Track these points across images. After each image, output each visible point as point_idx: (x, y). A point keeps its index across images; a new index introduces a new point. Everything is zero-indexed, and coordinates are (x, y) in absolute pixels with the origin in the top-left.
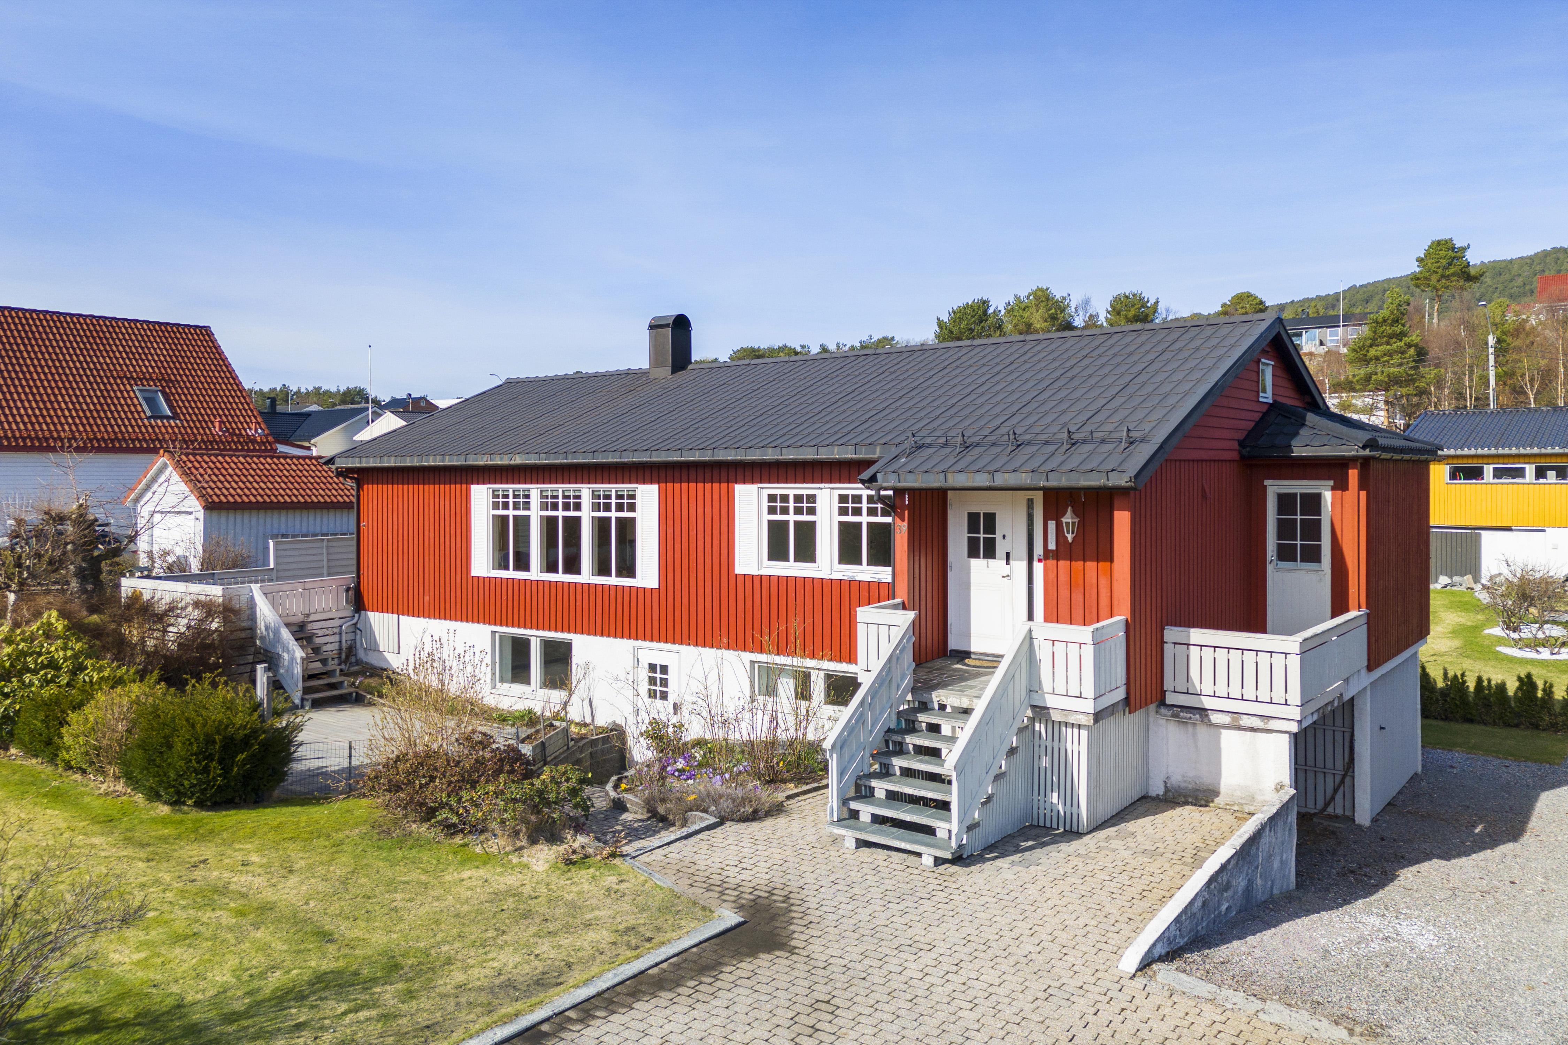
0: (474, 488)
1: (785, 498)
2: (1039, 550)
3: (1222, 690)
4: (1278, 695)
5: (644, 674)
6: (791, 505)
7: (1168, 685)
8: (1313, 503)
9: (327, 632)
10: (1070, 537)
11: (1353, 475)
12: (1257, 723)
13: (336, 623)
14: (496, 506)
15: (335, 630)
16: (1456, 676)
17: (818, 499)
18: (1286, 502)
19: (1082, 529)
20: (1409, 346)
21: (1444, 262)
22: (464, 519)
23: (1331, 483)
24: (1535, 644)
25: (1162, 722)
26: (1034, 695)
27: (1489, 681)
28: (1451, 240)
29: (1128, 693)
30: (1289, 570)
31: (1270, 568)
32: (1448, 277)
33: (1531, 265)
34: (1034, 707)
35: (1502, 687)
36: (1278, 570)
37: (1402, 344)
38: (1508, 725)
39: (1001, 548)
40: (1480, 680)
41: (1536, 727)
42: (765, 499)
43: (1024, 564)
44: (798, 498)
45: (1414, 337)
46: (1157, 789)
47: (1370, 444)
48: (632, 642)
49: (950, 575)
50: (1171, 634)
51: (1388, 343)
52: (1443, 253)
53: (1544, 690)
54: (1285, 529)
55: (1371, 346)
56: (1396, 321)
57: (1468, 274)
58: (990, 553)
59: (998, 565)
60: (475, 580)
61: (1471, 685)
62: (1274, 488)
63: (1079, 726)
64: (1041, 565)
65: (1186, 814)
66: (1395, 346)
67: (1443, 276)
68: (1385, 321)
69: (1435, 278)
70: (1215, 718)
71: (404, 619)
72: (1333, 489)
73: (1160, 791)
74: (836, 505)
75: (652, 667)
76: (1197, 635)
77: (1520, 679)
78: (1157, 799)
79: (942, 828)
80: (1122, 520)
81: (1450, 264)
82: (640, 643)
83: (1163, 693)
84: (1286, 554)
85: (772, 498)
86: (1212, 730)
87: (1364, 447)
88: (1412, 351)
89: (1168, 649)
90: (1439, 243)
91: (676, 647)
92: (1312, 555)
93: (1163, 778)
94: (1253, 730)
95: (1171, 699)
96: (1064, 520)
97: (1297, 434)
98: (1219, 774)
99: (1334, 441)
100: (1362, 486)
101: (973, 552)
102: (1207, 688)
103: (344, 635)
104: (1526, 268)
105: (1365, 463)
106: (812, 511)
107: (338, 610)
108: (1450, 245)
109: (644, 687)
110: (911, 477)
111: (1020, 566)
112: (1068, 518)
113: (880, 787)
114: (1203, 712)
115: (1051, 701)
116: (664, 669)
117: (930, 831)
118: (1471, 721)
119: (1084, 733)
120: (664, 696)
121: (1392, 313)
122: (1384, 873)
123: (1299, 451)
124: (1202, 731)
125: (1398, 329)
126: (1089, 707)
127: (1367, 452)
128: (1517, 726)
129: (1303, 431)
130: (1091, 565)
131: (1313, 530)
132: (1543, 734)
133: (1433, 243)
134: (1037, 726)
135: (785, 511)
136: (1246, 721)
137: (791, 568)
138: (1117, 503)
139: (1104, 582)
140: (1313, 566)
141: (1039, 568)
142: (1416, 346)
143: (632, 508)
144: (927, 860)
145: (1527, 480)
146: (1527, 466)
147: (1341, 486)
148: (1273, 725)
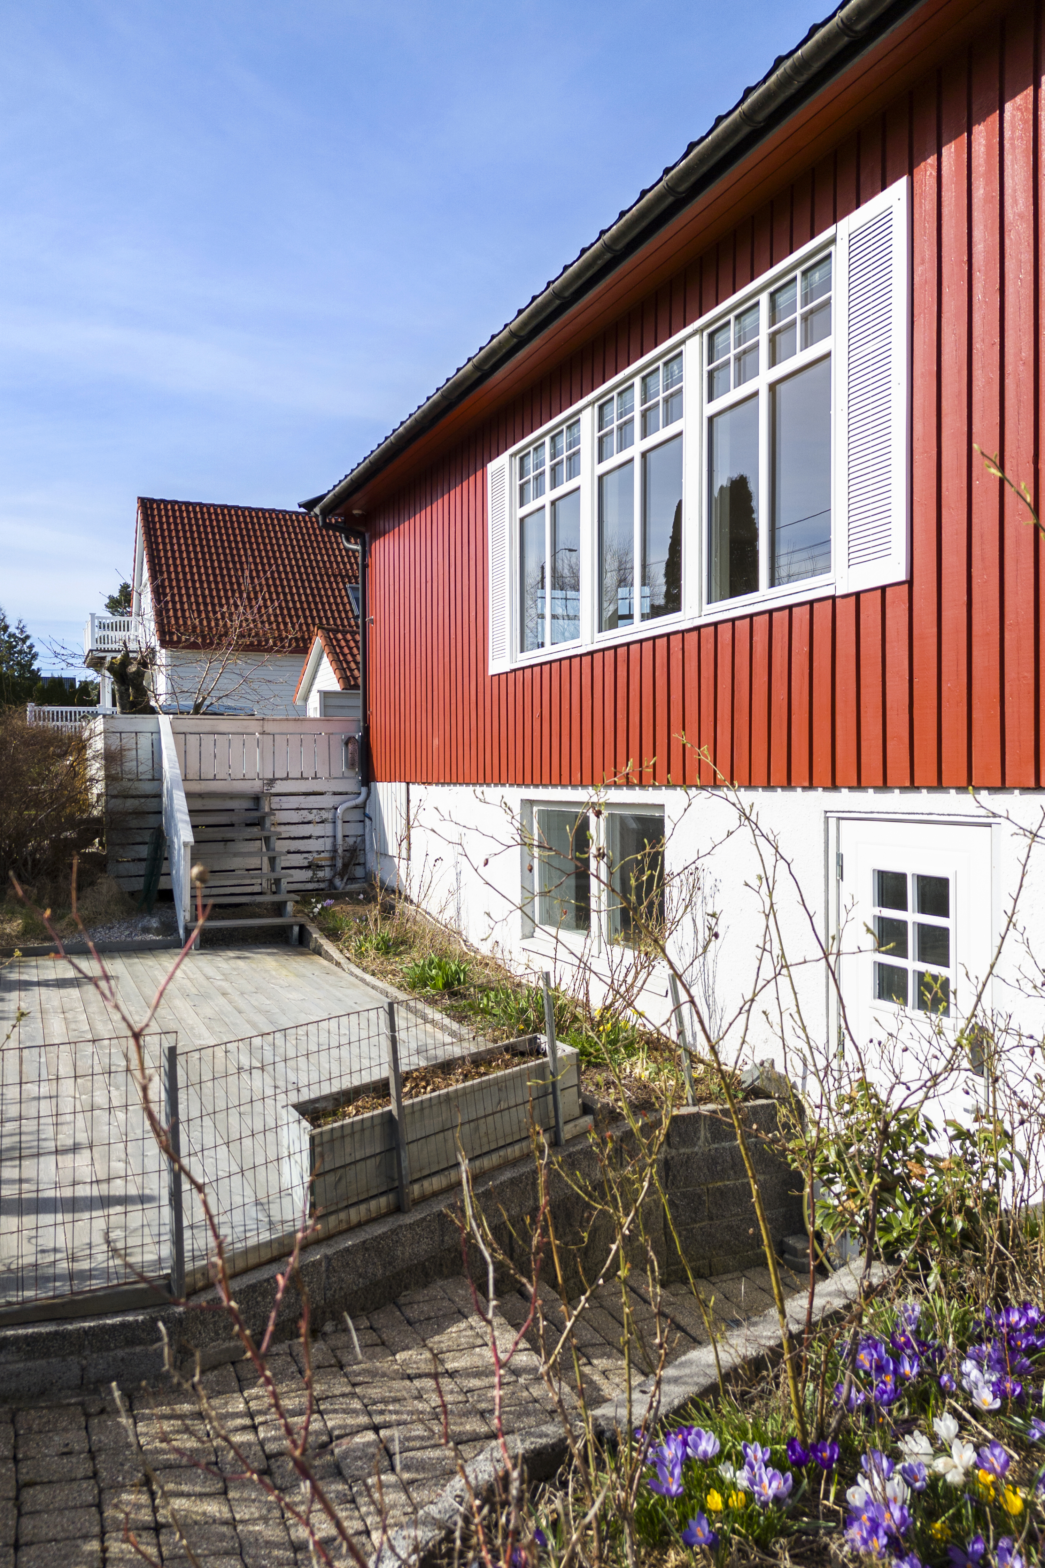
0: (491, 470)
9: (310, 817)
13: (327, 801)
14: (525, 494)
15: (325, 815)
48: (820, 799)
71: (417, 790)
75: (890, 886)
82: (844, 799)
103: (339, 823)
107: (330, 777)
116: (935, 892)
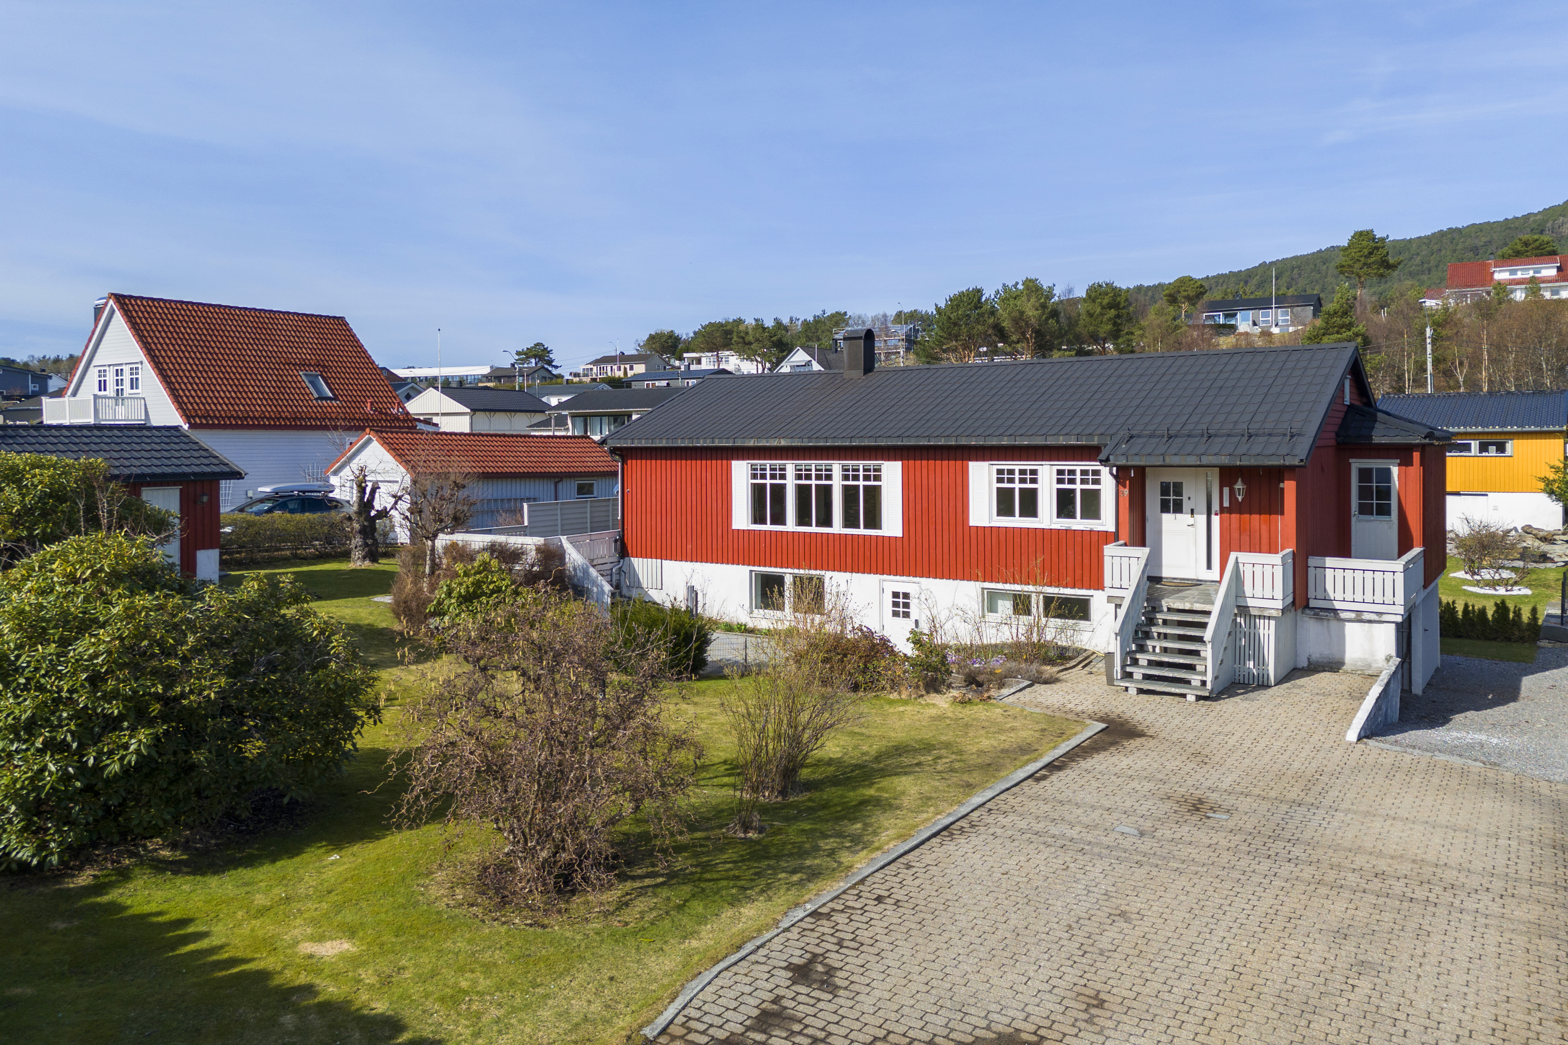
0: (734, 463)
1: (1011, 472)
2: (1216, 507)
3: (1349, 596)
4: (1389, 598)
5: (889, 599)
6: (1017, 476)
7: (1311, 594)
8: (1386, 475)
10: (1240, 498)
11: (1416, 456)
12: (1374, 617)
13: (608, 566)
14: (754, 476)
15: (608, 572)
16: (1448, 603)
17: (1040, 473)
18: (1365, 474)
19: (1248, 494)
20: (1357, 335)
21: (1366, 251)
22: (725, 487)
23: (1398, 461)
24: (1493, 584)
25: (1307, 619)
26: (1240, 599)
27: (1473, 606)
28: (1372, 231)
29: (1294, 598)
30: (1367, 521)
31: (1353, 519)
32: (1369, 266)
33: (1428, 245)
34: (1238, 607)
35: (1483, 611)
36: (1360, 521)
37: (1350, 333)
38: (1487, 639)
39: (1186, 505)
40: (1466, 606)
41: (1509, 639)
42: (995, 472)
43: (1205, 517)
44: (1022, 472)
45: (1361, 327)
46: (1303, 663)
47: (1429, 436)
48: (878, 576)
49: (1148, 525)
50: (1313, 561)
51: (1338, 333)
52: (1365, 243)
53: (1514, 612)
54: (1364, 493)
55: (1324, 335)
56: (1345, 313)
57: (1387, 262)
58: (1178, 508)
59: (1184, 518)
60: (736, 534)
61: (1460, 608)
62: (1356, 465)
63: (1269, 618)
64: (1218, 517)
65: (1324, 679)
66: (1344, 335)
67: (1365, 264)
68: (1335, 313)
69: (1357, 265)
70: (1343, 615)
71: (666, 563)
72: (1399, 465)
73: (1305, 664)
74: (1055, 477)
75: (896, 595)
76: (1330, 561)
77: (1496, 604)
78: (1303, 669)
79: (1196, 680)
80: (1289, 487)
81: (1371, 253)
82: (885, 577)
83: (1308, 600)
84: (1365, 510)
85: (1000, 472)
86: (1341, 623)
87: (1425, 438)
88: (1359, 340)
89: (1311, 571)
90: (1361, 234)
91: (917, 579)
92: (1384, 510)
93: (1307, 655)
94: (1370, 622)
95: (1313, 603)
96: (1236, 487)
97: (1373, 428)
98: (1344, 652)
99: (1403, 433)
100: (1422, 463)
101: (1165, 508)
102: (1339, 595)
103: (614, 576)
104: (1424, 247)
105: (1422, 448)
106: (1034, 481)
107: (611, 556)
108: (1371, 236)
109: (889, 608)
110: (1137, 458)
111: (1202, 519)
112: (1239, 485)
113: (1143, 659)
114: (1335, 611)
115: (1250, 602)
116: (906, 596)
117: (1188, 682)
118: (1460, 637)
119: (1273, 623)
120: (907, 615)
121: (1342, 306)
122: (1444, 718)
123: (1376, 440)
124: (1334, 624)
125: (1347, 320)
126: (1279, 605)
127: (1427, 441)
128: (1495, 639)
129: (1377, 425)
130: (1256, 517)
131: (1385, 493)
132: (1515, 645)
133: (1356, 233)
134: (1238, 620)
135: (1011, 481)
136: (1366, 616)
137: (1017, 522)
138: (1286, 475)
139: (1264, 528)
140: (1386, 518)
141: (1216, 520)
142: (1363, 335)
143: (877, 478)
144: (1191, 698)
145: (1473, 453)
146: (1473, 442)
147: (1406, 462)
148: (1385, 618)
